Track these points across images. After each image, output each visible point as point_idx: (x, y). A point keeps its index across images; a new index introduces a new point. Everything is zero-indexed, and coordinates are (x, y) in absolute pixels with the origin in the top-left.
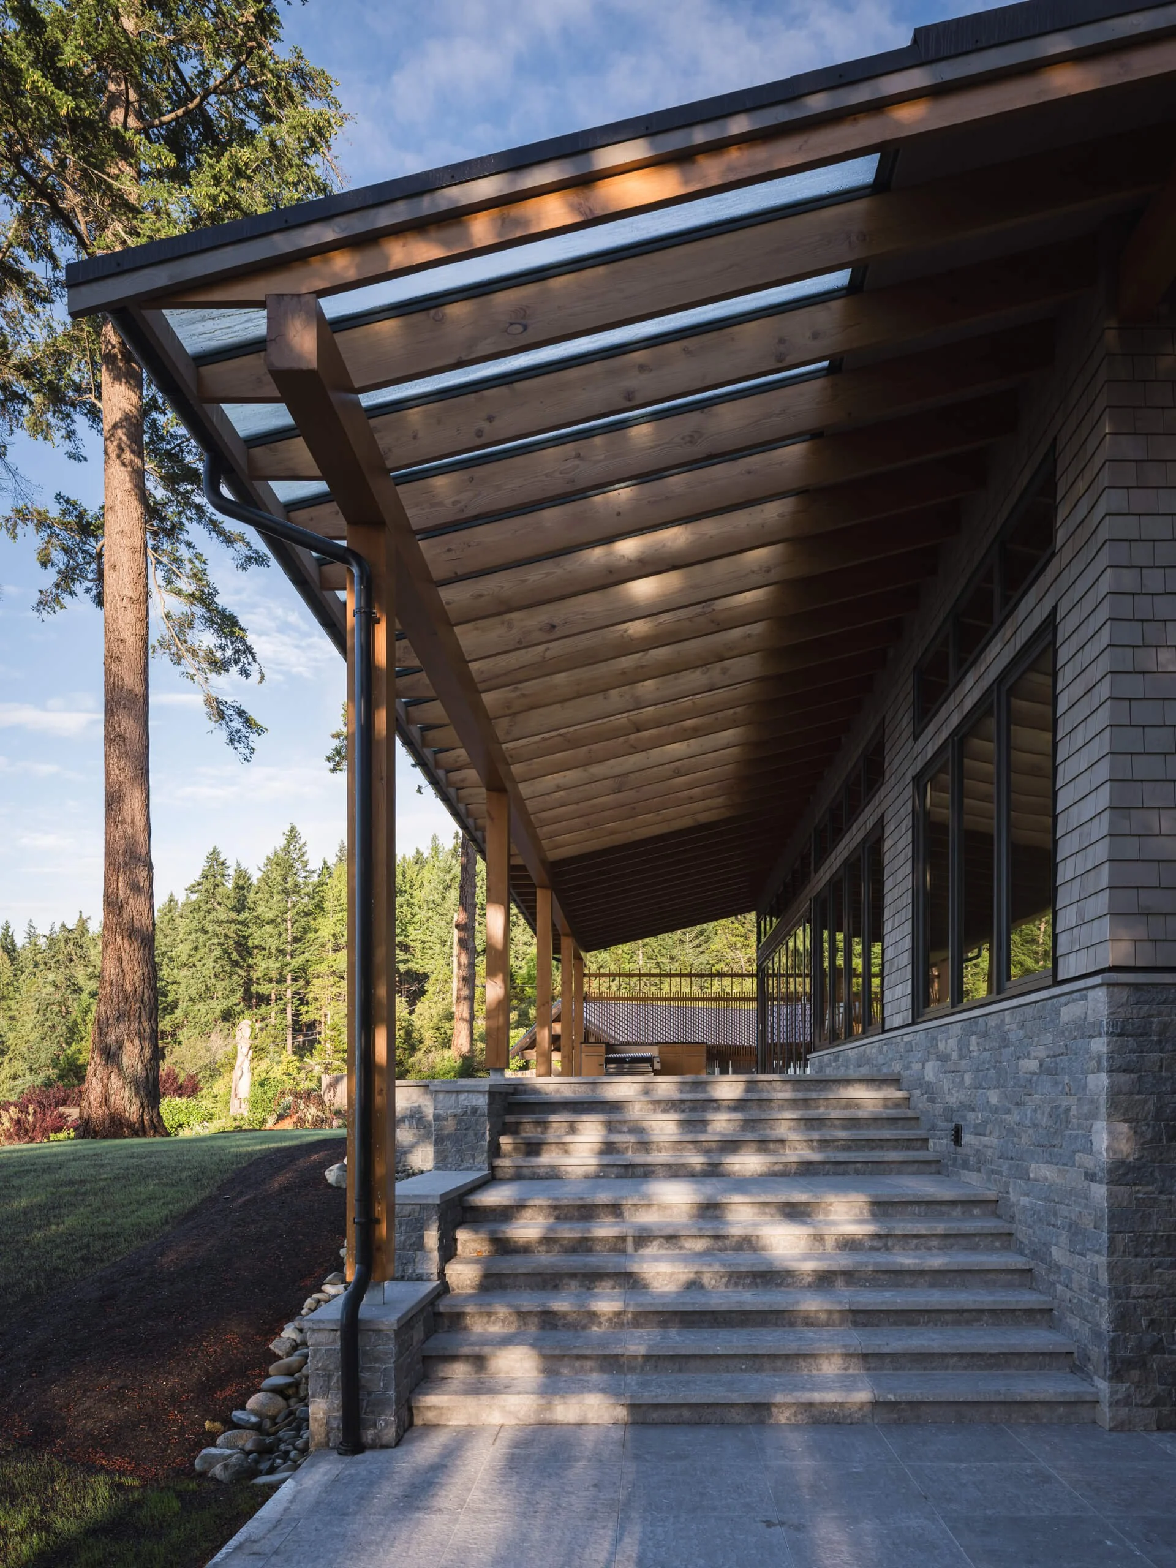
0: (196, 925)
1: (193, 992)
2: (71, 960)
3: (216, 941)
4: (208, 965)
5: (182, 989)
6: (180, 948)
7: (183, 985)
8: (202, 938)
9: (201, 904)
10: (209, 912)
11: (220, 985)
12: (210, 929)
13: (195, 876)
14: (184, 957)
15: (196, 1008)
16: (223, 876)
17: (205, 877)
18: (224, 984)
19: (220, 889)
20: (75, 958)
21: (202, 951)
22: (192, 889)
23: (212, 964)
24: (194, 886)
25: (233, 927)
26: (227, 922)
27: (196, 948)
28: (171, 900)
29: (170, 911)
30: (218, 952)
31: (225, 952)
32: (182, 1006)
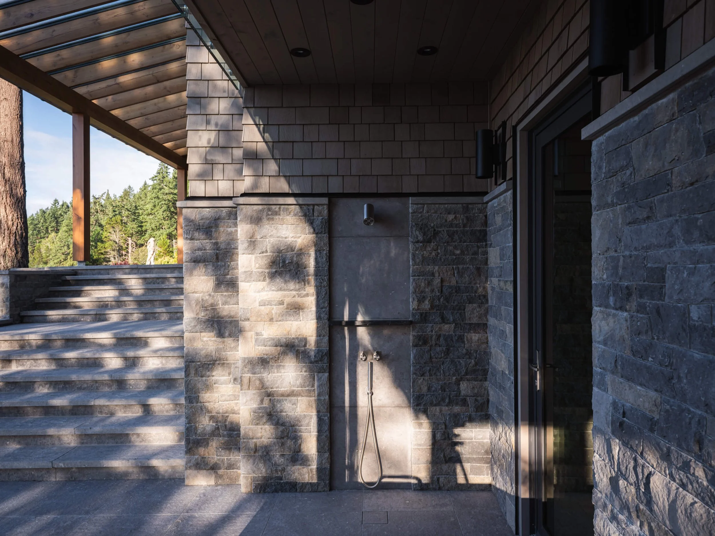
0: (154, 195)
1: (153, 226)
2: (97, 212)
3: (164, 202)
4: (160, 213)
5: (148, 224)
6: (147, 206)
7: (149, 223)
8: (157, 201)
9: (157, 186)
10: (160, 189)
11: (166, 223)
12: (161, 197)
13: (154, 173)
14: (149, 210)
15: (155, 233)
16: (167, 173)
17: (159, 173)
18: (167, 222)
19: (166, 179)
20: (99, 211)
21: (158, 208)
22: (153, 179)
23: (162, 213)
24: (153, 178)
25: (172, 196)
26: (169, 193)
27: (155, 206)
28: (145, 184)
29: (145, 189)
30: (165, 207)
31: (168, 207)
32: (149, 232)
